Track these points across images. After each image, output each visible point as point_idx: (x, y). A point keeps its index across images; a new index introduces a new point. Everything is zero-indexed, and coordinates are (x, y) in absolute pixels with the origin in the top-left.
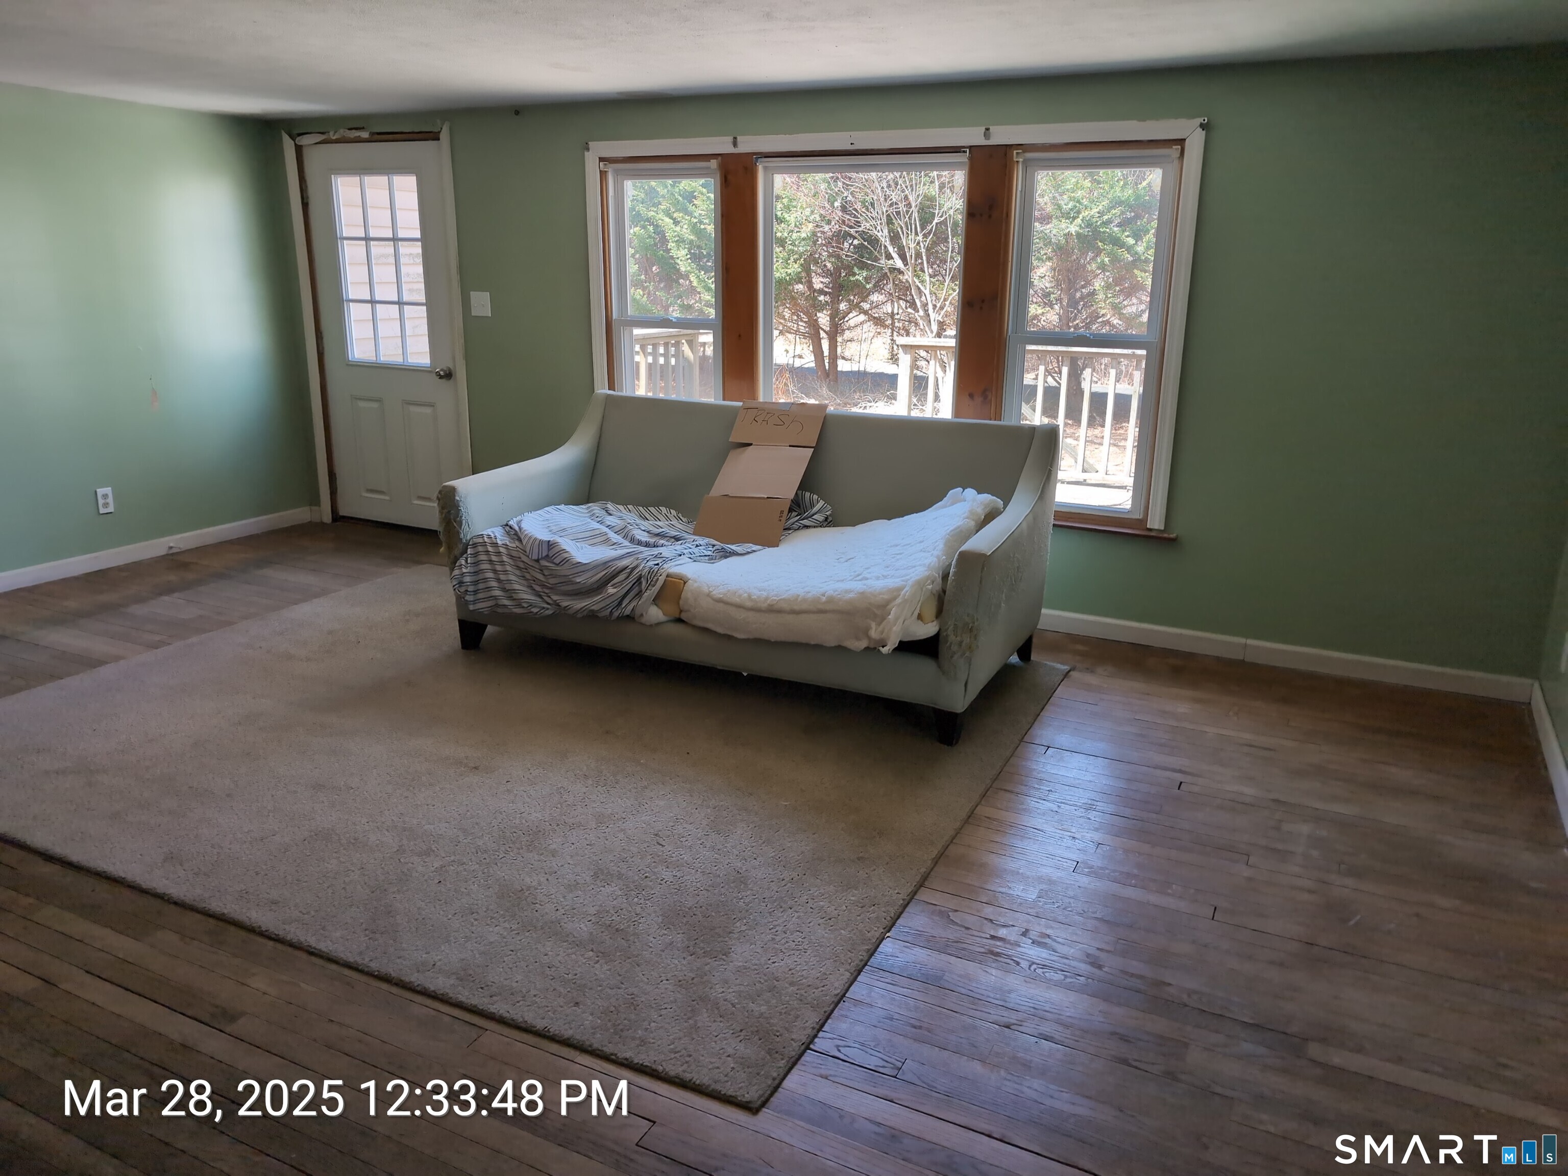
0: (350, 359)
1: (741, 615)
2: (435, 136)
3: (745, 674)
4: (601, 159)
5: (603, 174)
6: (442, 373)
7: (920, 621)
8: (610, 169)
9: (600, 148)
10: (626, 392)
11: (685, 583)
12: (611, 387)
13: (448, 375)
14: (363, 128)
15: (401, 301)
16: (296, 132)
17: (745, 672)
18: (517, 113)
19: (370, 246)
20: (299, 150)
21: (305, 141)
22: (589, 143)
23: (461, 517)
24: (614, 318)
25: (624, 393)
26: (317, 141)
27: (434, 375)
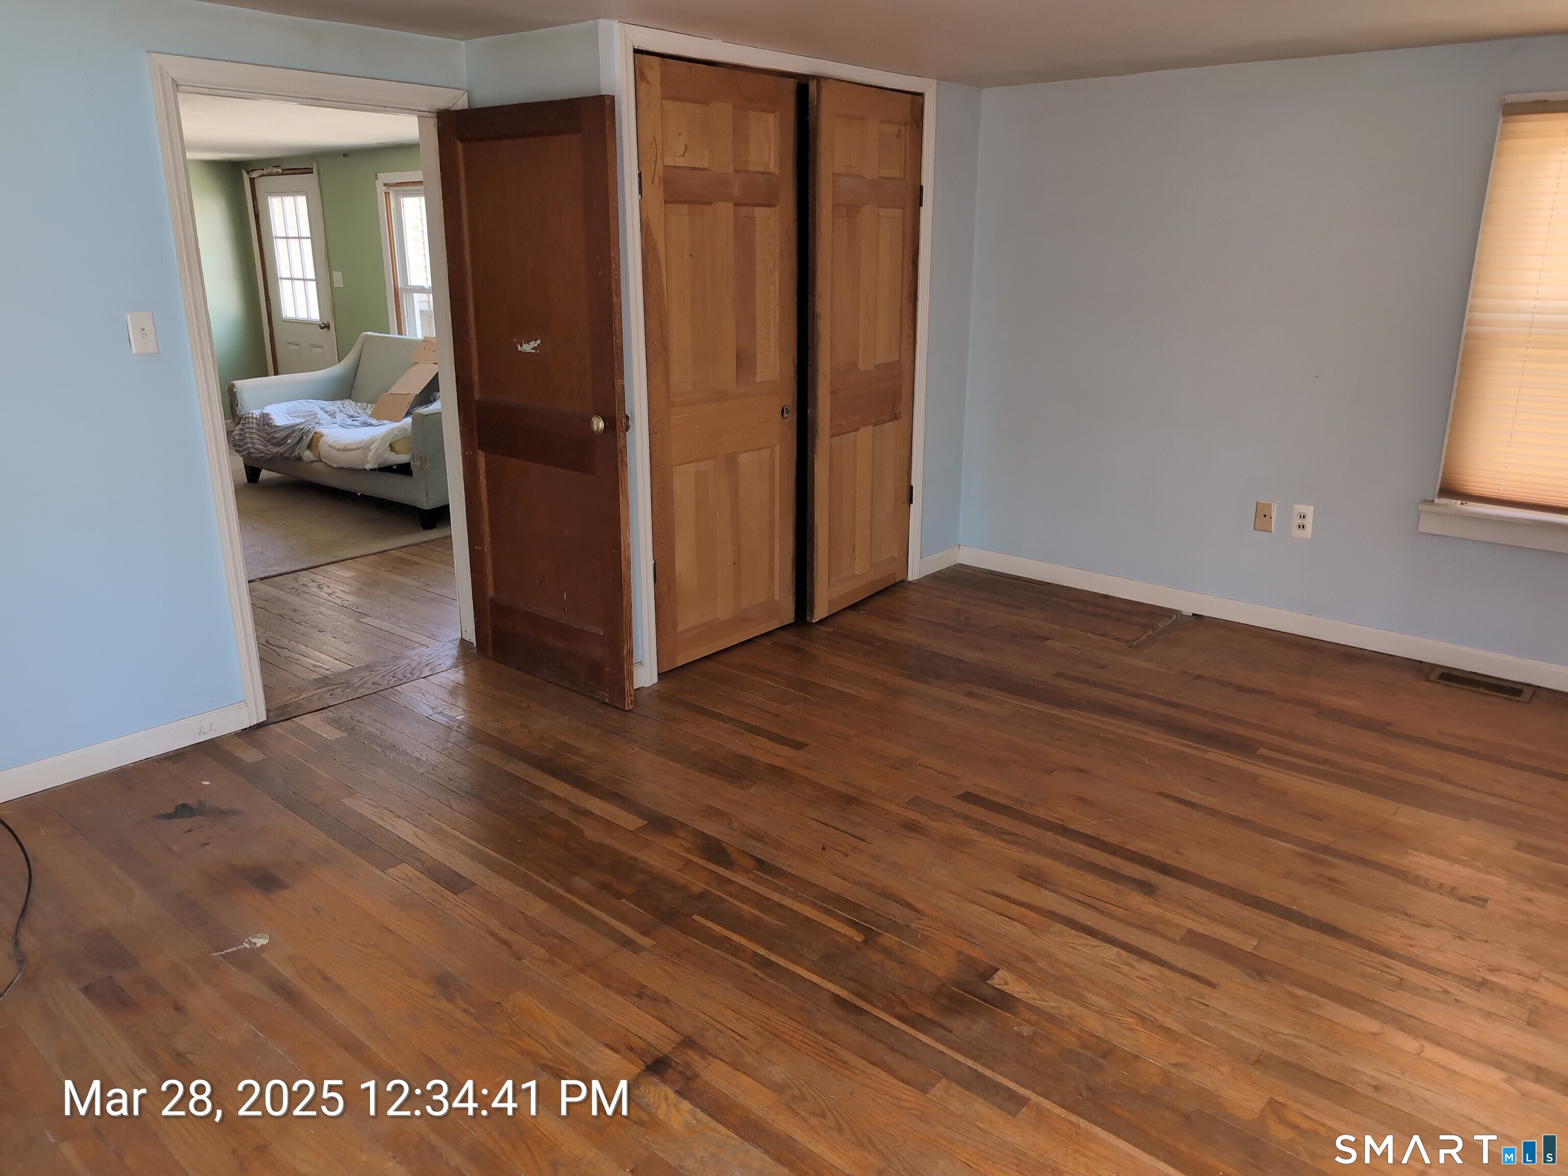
0: (284, 317)
1: (335, 453)
2: (309, 171)
3: (359, 494)
4: (385, 185)
5: (387, 194)
6: (322, 325)
7: (392, 452)
8: (392, 191)
9: (386, 177)
10: (409, 336)
11: (322, 437)
12: (400, 333)
13: (327, 327)
14: (280, 166)
15: (305, 278)
16: (250, 169)
17: (359, 492)
18: (345, 155)
19: (289, 242)
20: (252, 180)
21: (255, 175)
22: (378, 174)
23: (238, 401)
24: (399, 287)
25: (408, 337)
26: (259, 175)
27: (318, 326)
